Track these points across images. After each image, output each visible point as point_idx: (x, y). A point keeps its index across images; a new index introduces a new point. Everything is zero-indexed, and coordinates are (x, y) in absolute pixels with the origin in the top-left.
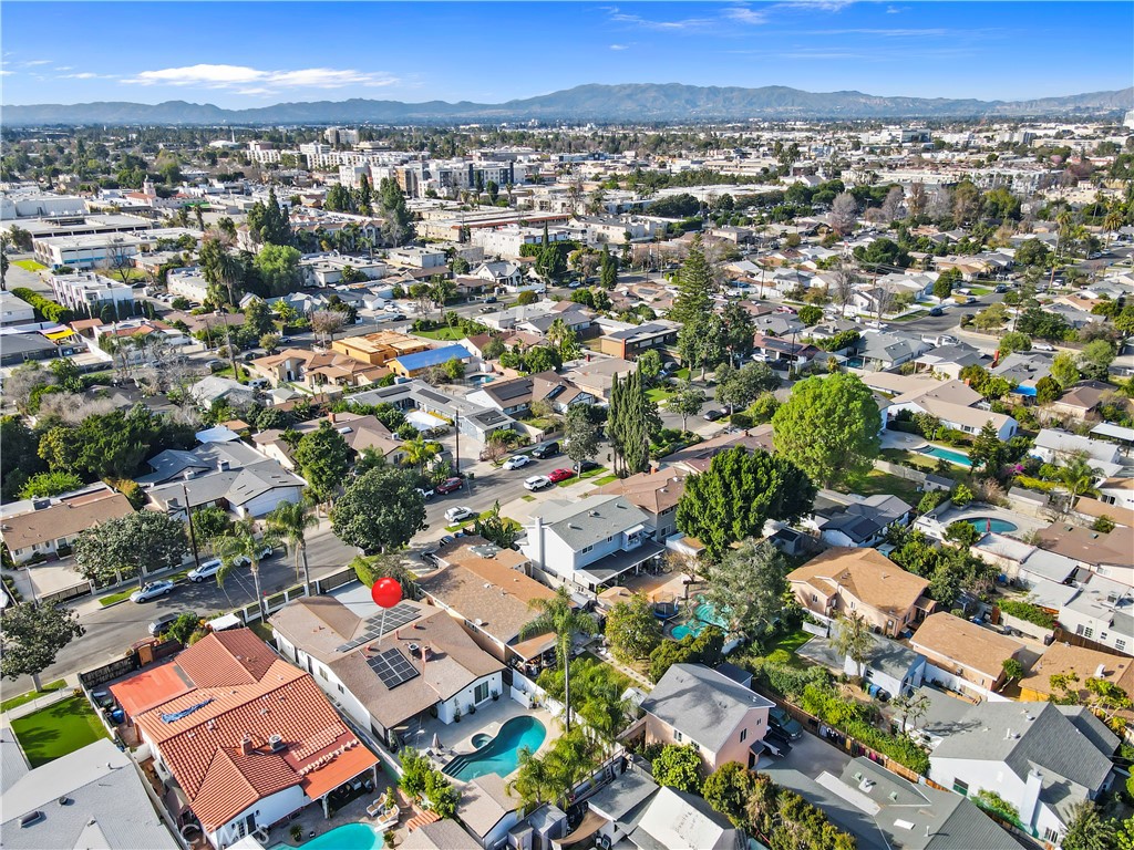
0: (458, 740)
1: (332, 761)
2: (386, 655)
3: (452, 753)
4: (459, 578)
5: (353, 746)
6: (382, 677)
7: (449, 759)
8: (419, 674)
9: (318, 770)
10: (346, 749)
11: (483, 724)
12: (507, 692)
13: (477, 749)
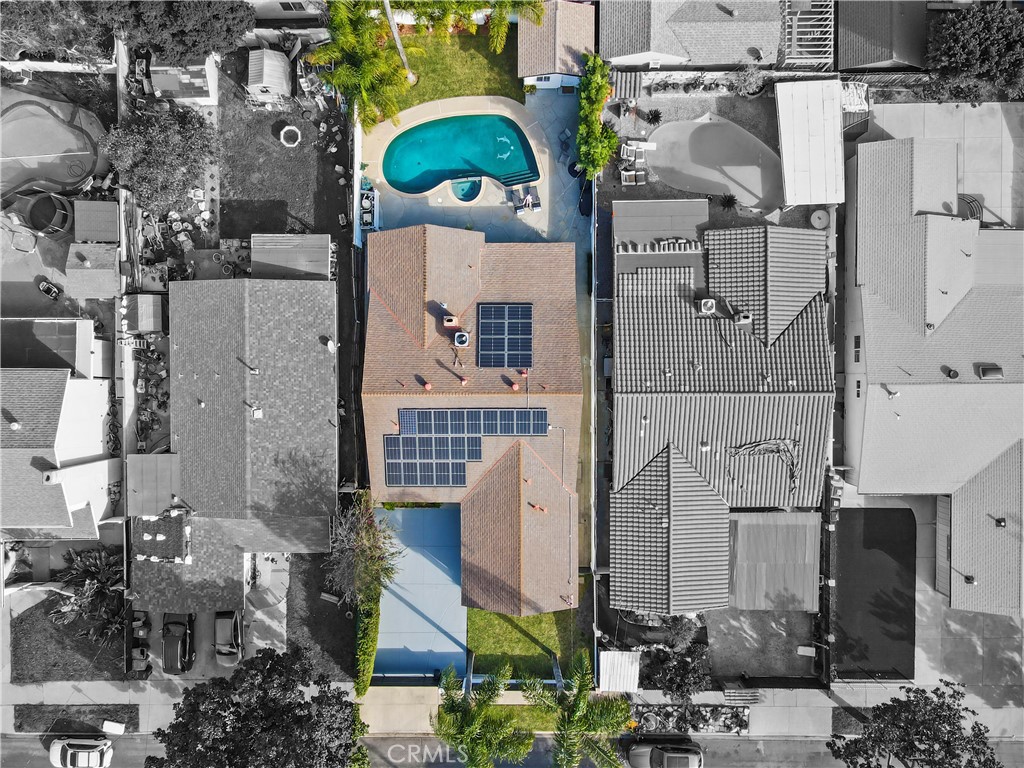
2: (501, 362)
3: (512, 195)
7: (518, 189)
8: (478, 304)
13: (480, 181)
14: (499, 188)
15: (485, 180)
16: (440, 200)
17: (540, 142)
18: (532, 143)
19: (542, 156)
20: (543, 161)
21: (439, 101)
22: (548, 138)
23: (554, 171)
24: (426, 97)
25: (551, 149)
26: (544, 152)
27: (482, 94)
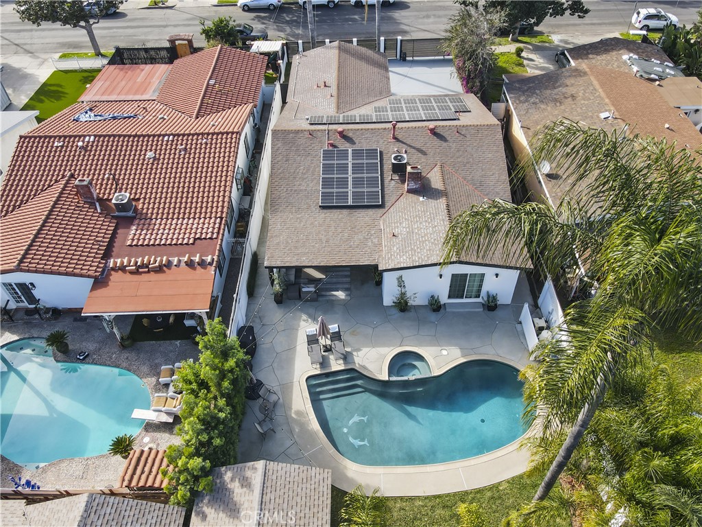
0: (374, 343)
1: (160, 269)
2: (357, 153)
3: (346, 357)
4: (571, 90)
5: (202, 264)
6: (327, 183)
7: (336, 365)
8: (382, 206)
9: (132, 273)
10: (190, 264)
11: (436, 341)
12: (516, 307)
13: (389, 376)
14: (364, 367)
15: (384, 376)
16: (444, 352)
17: (303, 426)
18: (315, 425)
19: (302, 408)
20: (300, 402)
21: (466, 488)
22: (291, 432)
23: (287, 387)
24: (489, 494)
25: (287, 418)
26: (299, 413)
27: (395, 499)
